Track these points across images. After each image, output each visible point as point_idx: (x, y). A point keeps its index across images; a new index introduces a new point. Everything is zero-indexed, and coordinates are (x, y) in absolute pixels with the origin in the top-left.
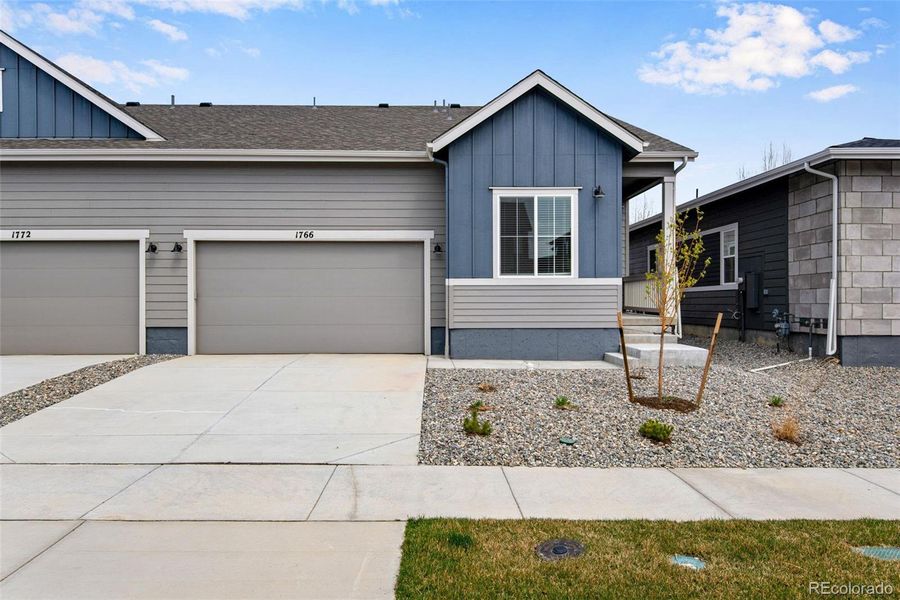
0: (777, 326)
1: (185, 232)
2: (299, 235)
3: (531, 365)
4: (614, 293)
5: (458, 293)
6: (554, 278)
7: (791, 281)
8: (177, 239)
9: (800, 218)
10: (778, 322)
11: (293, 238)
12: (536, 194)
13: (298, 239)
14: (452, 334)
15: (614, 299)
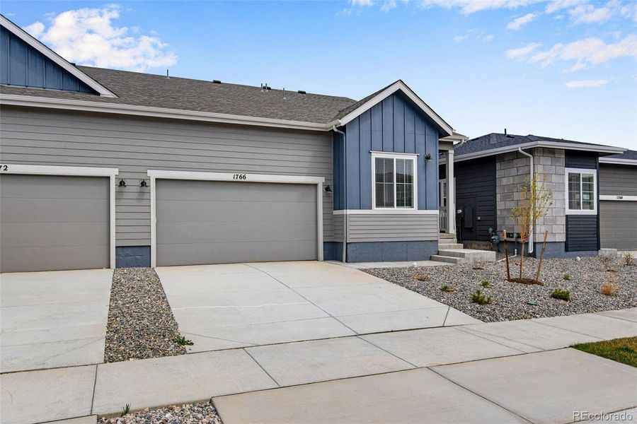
0: (493, 238)
1: (148, 171)
2: (236, 177)
3: (415, 264)
4: (435, 219)
5: (352, 219)
6: (405, 210)
7: (498, 213)
8: (142, 177)
9: (505, 177)
10: (492, 235)
11: (232, 179)
12: (395, 157)
13: (235, 180)
14: (348, 246)
15: (435, 223)
